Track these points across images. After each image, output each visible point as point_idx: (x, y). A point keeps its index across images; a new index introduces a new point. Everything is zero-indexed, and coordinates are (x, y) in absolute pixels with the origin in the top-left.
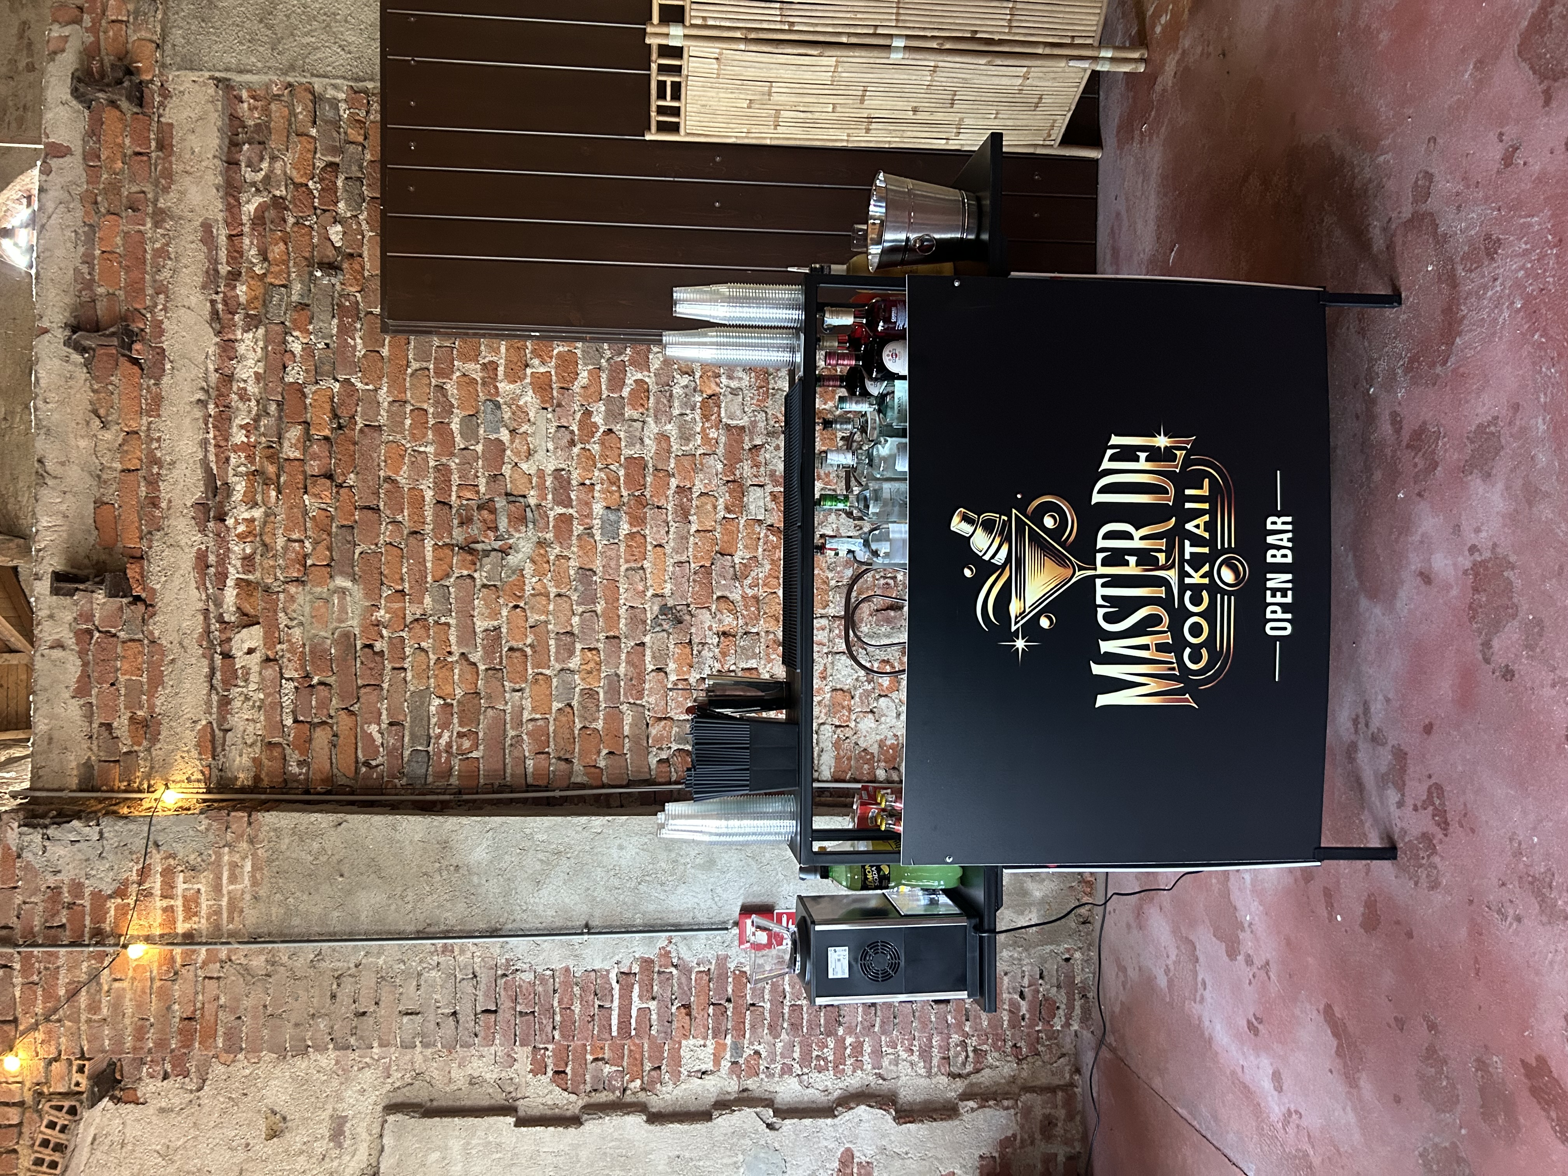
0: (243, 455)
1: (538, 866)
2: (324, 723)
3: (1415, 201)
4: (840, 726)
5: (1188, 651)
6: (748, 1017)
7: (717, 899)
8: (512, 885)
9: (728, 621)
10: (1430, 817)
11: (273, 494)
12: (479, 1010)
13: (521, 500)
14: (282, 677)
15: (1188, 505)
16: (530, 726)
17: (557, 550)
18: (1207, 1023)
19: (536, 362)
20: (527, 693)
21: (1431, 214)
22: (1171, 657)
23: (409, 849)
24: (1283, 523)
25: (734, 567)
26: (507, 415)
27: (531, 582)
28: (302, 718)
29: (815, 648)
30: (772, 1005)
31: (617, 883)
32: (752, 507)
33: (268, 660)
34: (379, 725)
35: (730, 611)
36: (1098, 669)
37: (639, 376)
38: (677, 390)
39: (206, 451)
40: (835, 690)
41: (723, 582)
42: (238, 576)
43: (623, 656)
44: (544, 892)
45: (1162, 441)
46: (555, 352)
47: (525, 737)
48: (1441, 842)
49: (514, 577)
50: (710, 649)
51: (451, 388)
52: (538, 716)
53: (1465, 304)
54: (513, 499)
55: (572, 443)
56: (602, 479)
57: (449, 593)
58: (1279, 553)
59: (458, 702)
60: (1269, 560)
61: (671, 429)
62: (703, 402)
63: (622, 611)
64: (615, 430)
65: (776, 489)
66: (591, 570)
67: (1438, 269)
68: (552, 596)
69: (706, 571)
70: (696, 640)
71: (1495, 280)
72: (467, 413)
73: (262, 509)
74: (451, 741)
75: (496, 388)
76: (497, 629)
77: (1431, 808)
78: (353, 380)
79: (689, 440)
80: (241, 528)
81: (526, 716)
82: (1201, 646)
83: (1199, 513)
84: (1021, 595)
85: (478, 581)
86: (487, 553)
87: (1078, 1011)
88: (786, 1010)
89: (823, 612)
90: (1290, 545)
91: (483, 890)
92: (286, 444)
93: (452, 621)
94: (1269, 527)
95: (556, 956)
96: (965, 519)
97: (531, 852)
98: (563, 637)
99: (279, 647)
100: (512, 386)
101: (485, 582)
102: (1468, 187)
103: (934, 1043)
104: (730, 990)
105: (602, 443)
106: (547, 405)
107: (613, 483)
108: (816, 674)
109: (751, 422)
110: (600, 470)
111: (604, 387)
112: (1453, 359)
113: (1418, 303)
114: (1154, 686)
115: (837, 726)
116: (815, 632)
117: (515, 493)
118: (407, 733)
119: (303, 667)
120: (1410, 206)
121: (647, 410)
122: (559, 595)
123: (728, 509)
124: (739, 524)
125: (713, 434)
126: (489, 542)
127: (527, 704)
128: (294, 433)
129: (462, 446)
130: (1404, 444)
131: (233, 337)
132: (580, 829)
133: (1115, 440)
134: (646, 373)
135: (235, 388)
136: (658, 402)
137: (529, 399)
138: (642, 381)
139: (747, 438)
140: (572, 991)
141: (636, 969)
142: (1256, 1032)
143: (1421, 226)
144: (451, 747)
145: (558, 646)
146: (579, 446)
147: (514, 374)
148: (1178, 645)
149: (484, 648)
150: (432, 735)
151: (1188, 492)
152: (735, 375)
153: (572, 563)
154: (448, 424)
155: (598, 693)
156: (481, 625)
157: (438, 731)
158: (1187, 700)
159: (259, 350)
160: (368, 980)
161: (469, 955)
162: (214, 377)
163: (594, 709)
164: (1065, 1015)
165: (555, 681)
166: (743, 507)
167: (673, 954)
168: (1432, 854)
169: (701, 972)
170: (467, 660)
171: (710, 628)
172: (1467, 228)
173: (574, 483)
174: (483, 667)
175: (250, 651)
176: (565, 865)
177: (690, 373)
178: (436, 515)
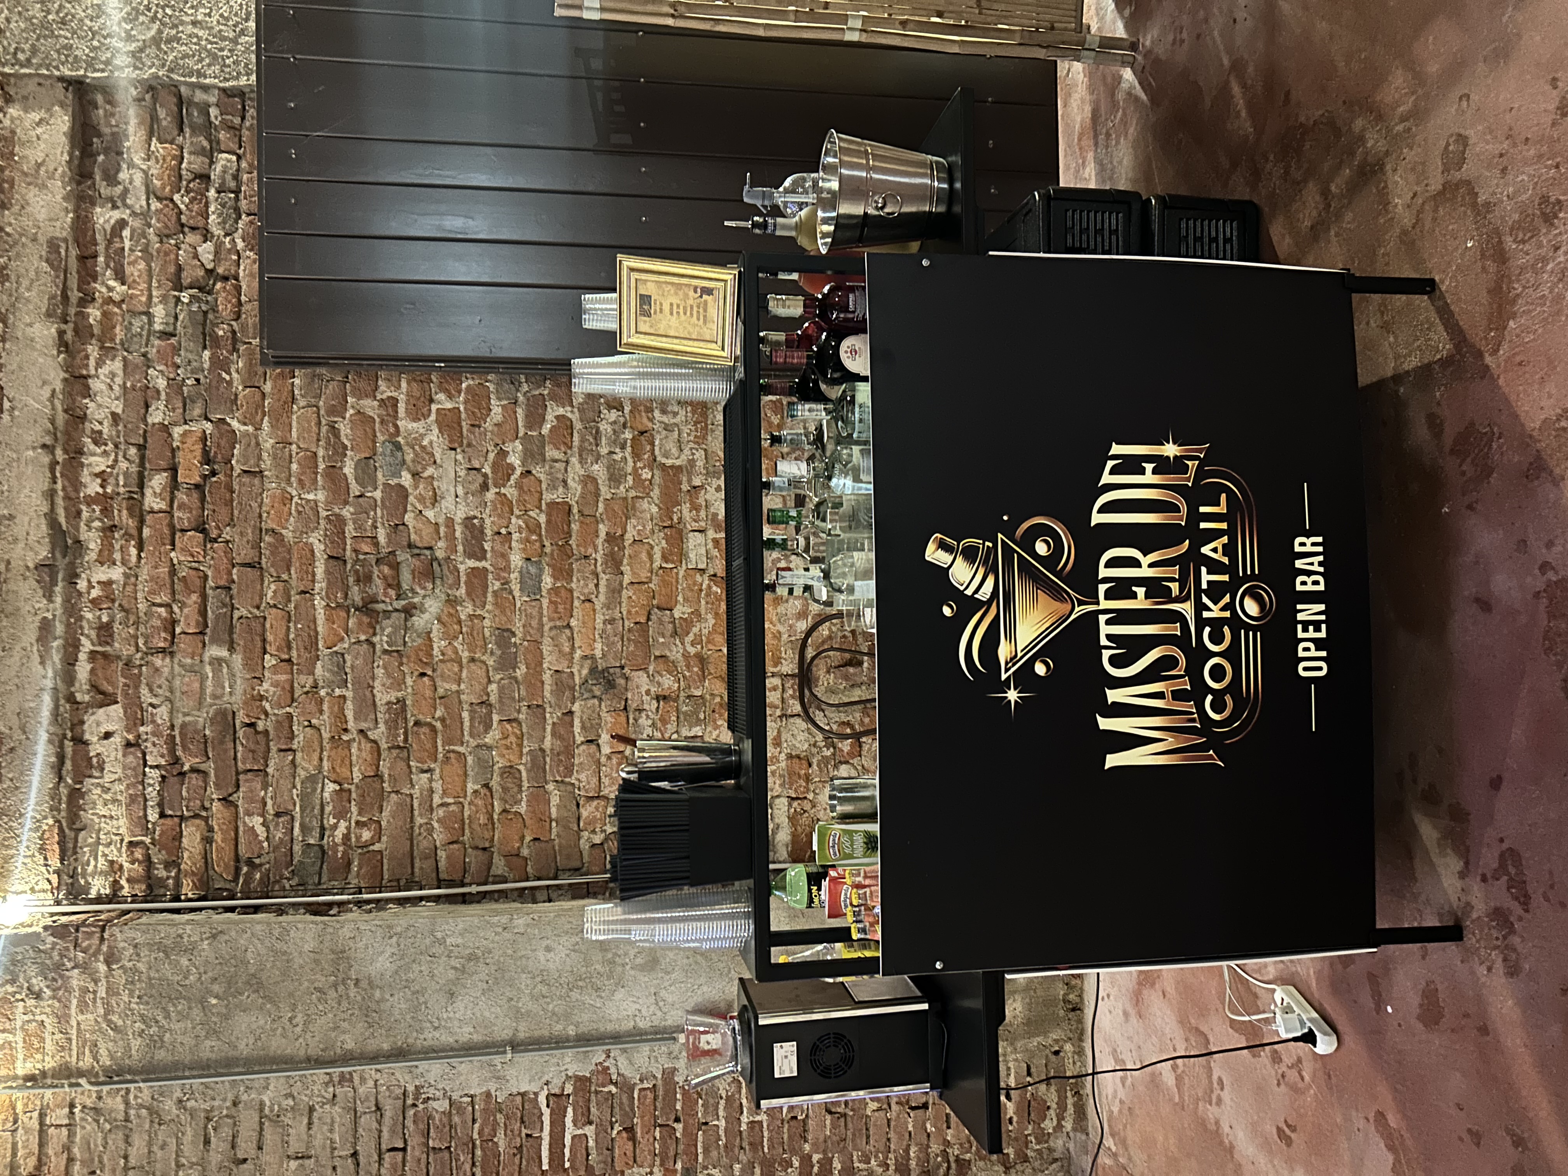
0: (97, 509)
1: (451, 974)
2: (196, 816)
3: (1446, 170)
4: (797, 798)
5: (1209, 698)
6: (700, 1138)
7: (661, 1004)
8: (422, 1000)
9: (668, 682)
10: (1504, 888)
11: (133, 551)
12: (384, 1147)
13: (427, 552)
14: (145, 765)
15: (1203, 525)
16: (441, 812)
17: (470, 609)
18: (1227, 1129)
19: (441, 396)
20: (436, 776)
21: (1468, 183)
22: (1190, 706)
23: (298, 961)
24: (1313, 544)
25: (674, 623)
26: (410, 457)
27: (438, 644)
28: (170, 812)
29: (769, 711)
30: (727, 1122)
31: (545, 990)
32: (692, 555)
33: (128, 744)
34: (263, 816)
35: (670, 673)
36: (1105, 724)
37: (561, 411)
38: (604, 427)
39: (53, 504)
40: (790, 757)
41: (661, 640)
42: (92, 648)
43: (549, 728)
44: (459, 1005)
45: (1170, 450)
46: (464, 385)
47: (436, 825)
48: (1520, 919)
49: (420, 641)
50: (648, 716)
51: (345, 429)
52: (451, 800)
53: (1518, 281)
54: (417, 551)
55: (485, 487)
56: (520, 527)
57: (344, 662)
58: (1309, 580)
59: (357, 787)
60: (1299, 588)
61: (599, 470)
62: (633, 439)
63: (547, 677)
64: (534, 472)
65: (718, 536)
66: (508, 630)
67: (1480, 244)
68: (464, 661)
69: (642, 627)
70: (633, 705)
71: (1557, 249)
72: (363, 456)
73: (121, 570)
74: (349, 833)
75: (396, 427)
76: (401, 701)
77: (1506, 878)
78: (228, 420)
79: (620, 483)
80: (95, 593)
81: (437, 800)
82: (1223, 692)
83: (1218, 534)
84: (1011, 636)
85: (378, 646)
86: (387, 614)
87: (1071, 1109)
88: (744, 1127)
89: (775, 670)
90: (1322, 569)
91: (385, 1006)
92: (148, 492)
93: (349, 694)
94: (1298, 549)
95: (474, 1079)
96: (943, 546)
97: (444, 959)
98: (478, 708)
99: (142, 729)
100: (415, 425)
101: (386, 647)
102: (1515, 145)
103: (912, 1155)
104: (678, 1107)
105: (519, 486)
106: (456, 445)
107: (534, 532)
108: (769, 741)
109: (689, 461)
110: (518, 517)
111: (520, 424)
112: (1505, 346)
113: (1456, 287)
114: (1171, 741)
115: (793, 799)
116: (768, 693)
117: (420, 545)
118: (297, 825)
119: (172, 751)
120: (1439, 175)
121: (571, 448)
122: (473, 660)
123: (665, 558)
124: (677, 574)
125: (646, 474)
126: (388, 601)
127: (437, 786)
128: (158, 481)
129: (358, 494)
130: (1447, 449)
131: (84, 372)
132: (500, 930)
133: (1116, 449)
134: (569, 409)
135: (88, 432)
136: (583, 440)
137: (434, 438)
138: (563, 416)
139: (685, 479)
140: (495, 1120)
141: (569, 1089)
142: (1289, 1142)
143: (1455, 197)
144: (349, 839)
145: (472, 719)
146: (493, 490)
147: (417, 413)
148: (1199, 690)
149: (386, 722)
150: (326, 826)
151: (1202, 509)
152: (669, 409)
153: (487, 622)
154: (341, 468)
155: (519, 771)
156: (383, 697)
157: (332, 821)
158: (1211, 757)
159: (116, 388)
160: (248, 1121)
161: (371, 1083)
162: (61, 418)
163: (516, 789)
164: (1057, 1115)
165: (470, 759)
166: (682, 555)
167: (613, 1070)
168: (1509, 933)
169: (644, 1089)
170: (366, 737)
171: (648, 692)
172: (1515, 192)
173: (488, 532)
174: (386, 746)
175: (107, 735)
176: (483, 971)
177: (620, 407)
178: (327, 572)
